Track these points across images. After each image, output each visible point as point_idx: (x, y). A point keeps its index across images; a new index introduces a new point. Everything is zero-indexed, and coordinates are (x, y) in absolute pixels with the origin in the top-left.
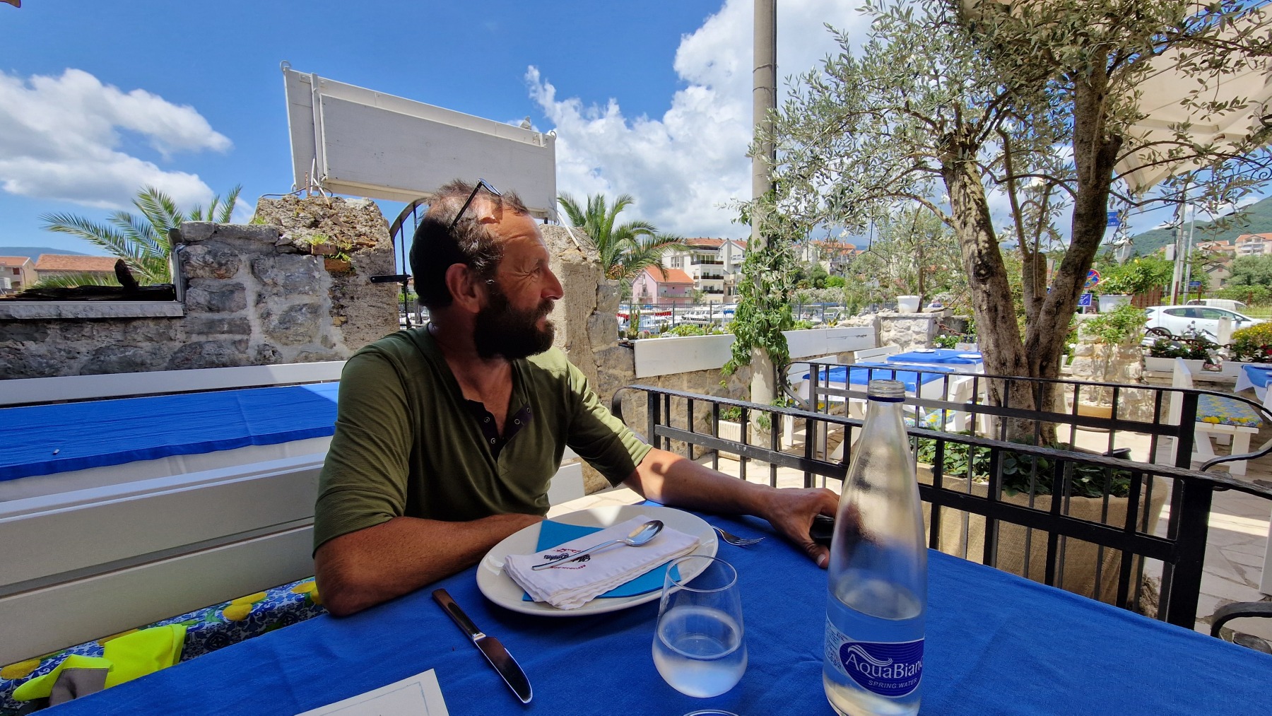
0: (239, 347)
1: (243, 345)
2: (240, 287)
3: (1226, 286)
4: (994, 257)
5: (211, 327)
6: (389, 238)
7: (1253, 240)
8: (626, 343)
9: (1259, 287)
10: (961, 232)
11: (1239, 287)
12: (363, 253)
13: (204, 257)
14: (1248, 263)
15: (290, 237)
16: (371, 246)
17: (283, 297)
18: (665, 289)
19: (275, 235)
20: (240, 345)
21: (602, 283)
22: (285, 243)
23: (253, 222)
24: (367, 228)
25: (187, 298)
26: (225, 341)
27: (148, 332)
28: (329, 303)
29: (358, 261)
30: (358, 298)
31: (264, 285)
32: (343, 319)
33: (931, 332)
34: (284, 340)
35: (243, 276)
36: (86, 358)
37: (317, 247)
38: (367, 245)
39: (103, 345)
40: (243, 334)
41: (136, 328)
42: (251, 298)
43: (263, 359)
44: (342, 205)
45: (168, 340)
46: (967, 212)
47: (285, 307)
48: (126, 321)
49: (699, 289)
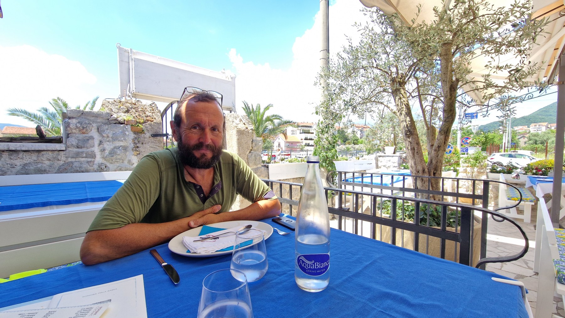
0: (90, 164)
1: (92, 163)
2: (92, 138)
3: (526, 145)
4: (413, 128)
5: (77, 155)
6: (160, 118)
7: (537, 126)
8: (265, 165)
9: (540, 145)
10: (400, 117)
11: (532, 145)
12: (148, 124)
13: (76, 124)
14: (535, 135)
15: (116, 117)
16: (152, 121)
17: (112, 142)
18: (288, 144)
19: (109, 116)
20: (91, 163)
21: (254, 139)
22: (113, 119)
23: (100, 110)
24: (151, 113)
25: (67, 142)
26: (84, 161)
27: (49, 157)
28: (132, 145)
29: (146, 127)
30: (145, 144)
31: (103, 137)
32: (138, 152)
33: (399, 162)
34: (111, 161)
35: (94, 133)
36: (19, 168)
37: (128, 121)
38: (150, 121)
39: (27, 162)
40: (92, 158)
41: (43, 155)
42: (96, 142)
43: (101, 169)
44: (140, 103)
45: (57, 161)
46: (402, 109)
47: (112, 147)
48: (39, 151)
49: (304, 144)
